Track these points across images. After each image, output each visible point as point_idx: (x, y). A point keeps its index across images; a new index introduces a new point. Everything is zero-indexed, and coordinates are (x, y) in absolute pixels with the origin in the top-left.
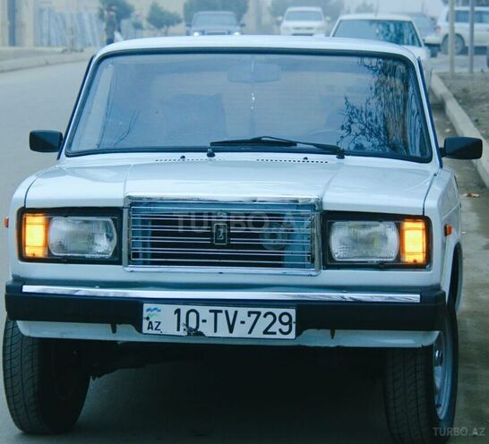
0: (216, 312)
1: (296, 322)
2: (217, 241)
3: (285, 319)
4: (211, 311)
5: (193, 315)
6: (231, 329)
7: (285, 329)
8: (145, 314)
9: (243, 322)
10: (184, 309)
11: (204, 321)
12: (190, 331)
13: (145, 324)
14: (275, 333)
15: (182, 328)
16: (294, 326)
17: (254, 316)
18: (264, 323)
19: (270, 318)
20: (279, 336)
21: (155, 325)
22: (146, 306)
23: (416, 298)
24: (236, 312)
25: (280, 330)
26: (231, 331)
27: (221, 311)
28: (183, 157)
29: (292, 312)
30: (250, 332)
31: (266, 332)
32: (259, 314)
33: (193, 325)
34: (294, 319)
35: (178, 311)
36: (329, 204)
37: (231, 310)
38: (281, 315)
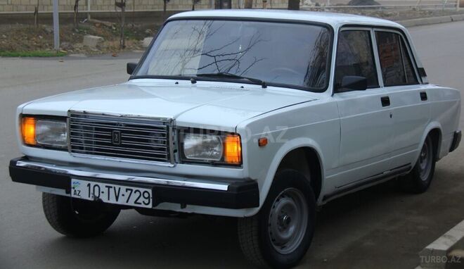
0: (109, 187)
1: (153, 198)
2: (115, 142)
3: (146, 195)
4: (106, 187)
5: (97, 188)
6: (117, 198)
7: (147, 201)
8: (72, 185)
9: (123, 195)
10: (93, 184)
11: (103, 192)
12: (95, 197)
13: (73, 191)
14: (140, 204)
15: (91, 195)
16: (151, 200)
17: (129, 192)
18: (135, 196)
19: (138, 194)
20: (143, 206)
21: (77, 192)
22: (73, 180)
23: (224, 187)
24: (120, 188)
25: (144, 202)
26: (117, 200)
27: (111, 187)
28: (177, 83)
29: (150, 191)
30: (127, 202)
31: (135, 202)
32: (132, 190)
33: (97, 194)
34: (151, 196)
35: (89, 185)
36: (179, 122)
37: (117, 187)
38: (144, 193)
